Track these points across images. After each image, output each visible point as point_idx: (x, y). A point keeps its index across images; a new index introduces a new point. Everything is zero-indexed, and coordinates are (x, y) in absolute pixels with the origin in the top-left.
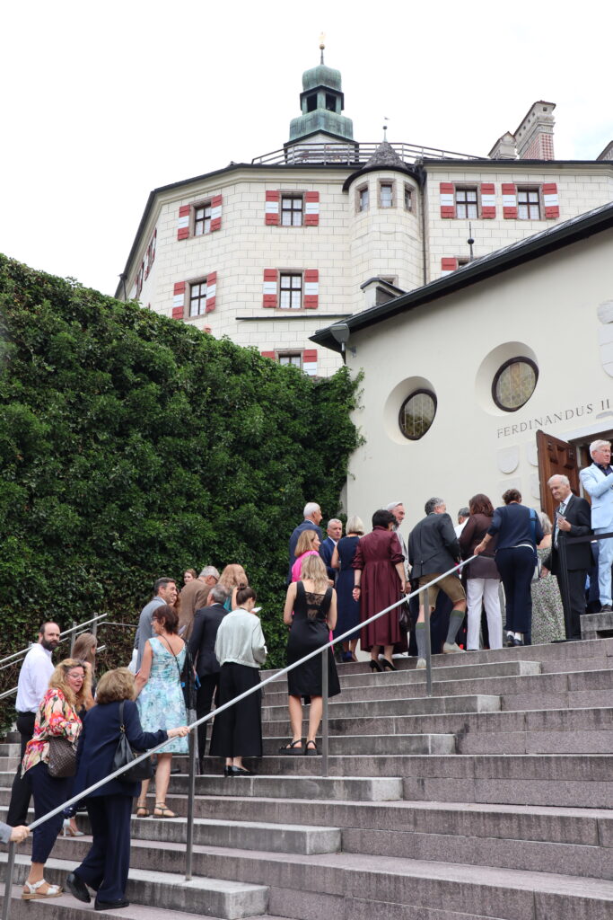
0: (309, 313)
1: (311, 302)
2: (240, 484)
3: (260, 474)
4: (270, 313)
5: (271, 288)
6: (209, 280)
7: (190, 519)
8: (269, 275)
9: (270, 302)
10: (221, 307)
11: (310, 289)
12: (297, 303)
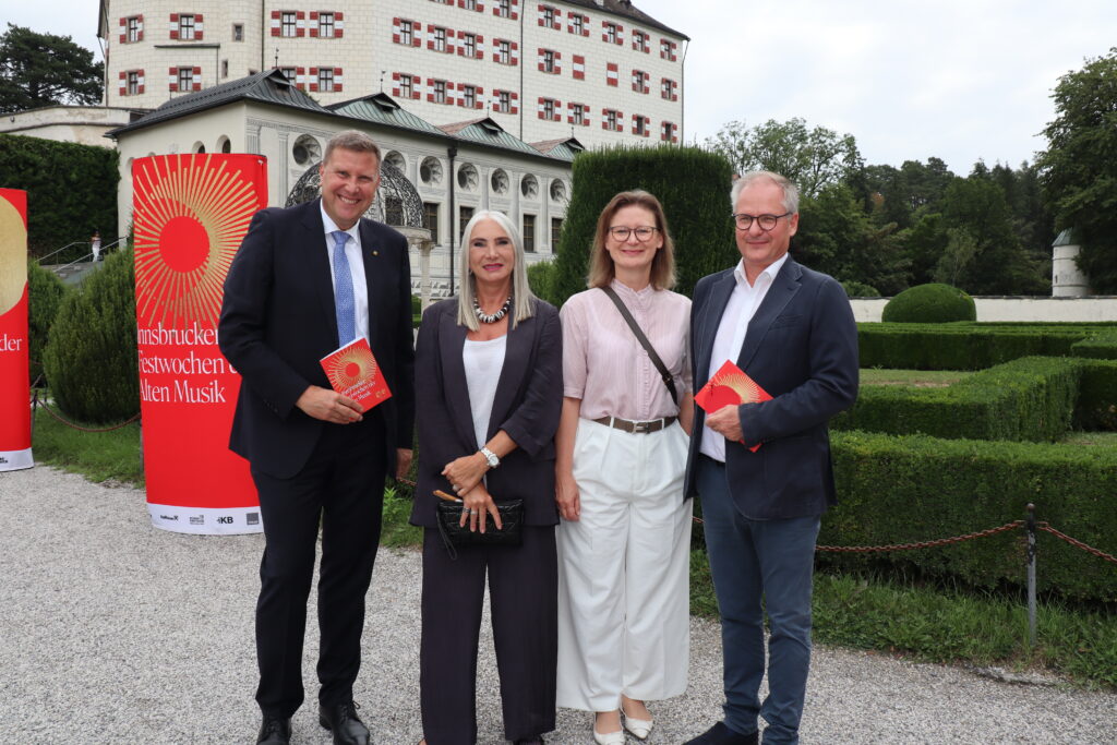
0: (198, 42)
1: (199, 35)
2: (68, 200)
3: (77, 194)
4: (175, 42)
5: (175, 26)
6: (139, 18)
7: (48, 214)
8: (174, 18)
9: (174, 35)
10: (146, 38)
11: (198, 27)
12: (191, 36)
